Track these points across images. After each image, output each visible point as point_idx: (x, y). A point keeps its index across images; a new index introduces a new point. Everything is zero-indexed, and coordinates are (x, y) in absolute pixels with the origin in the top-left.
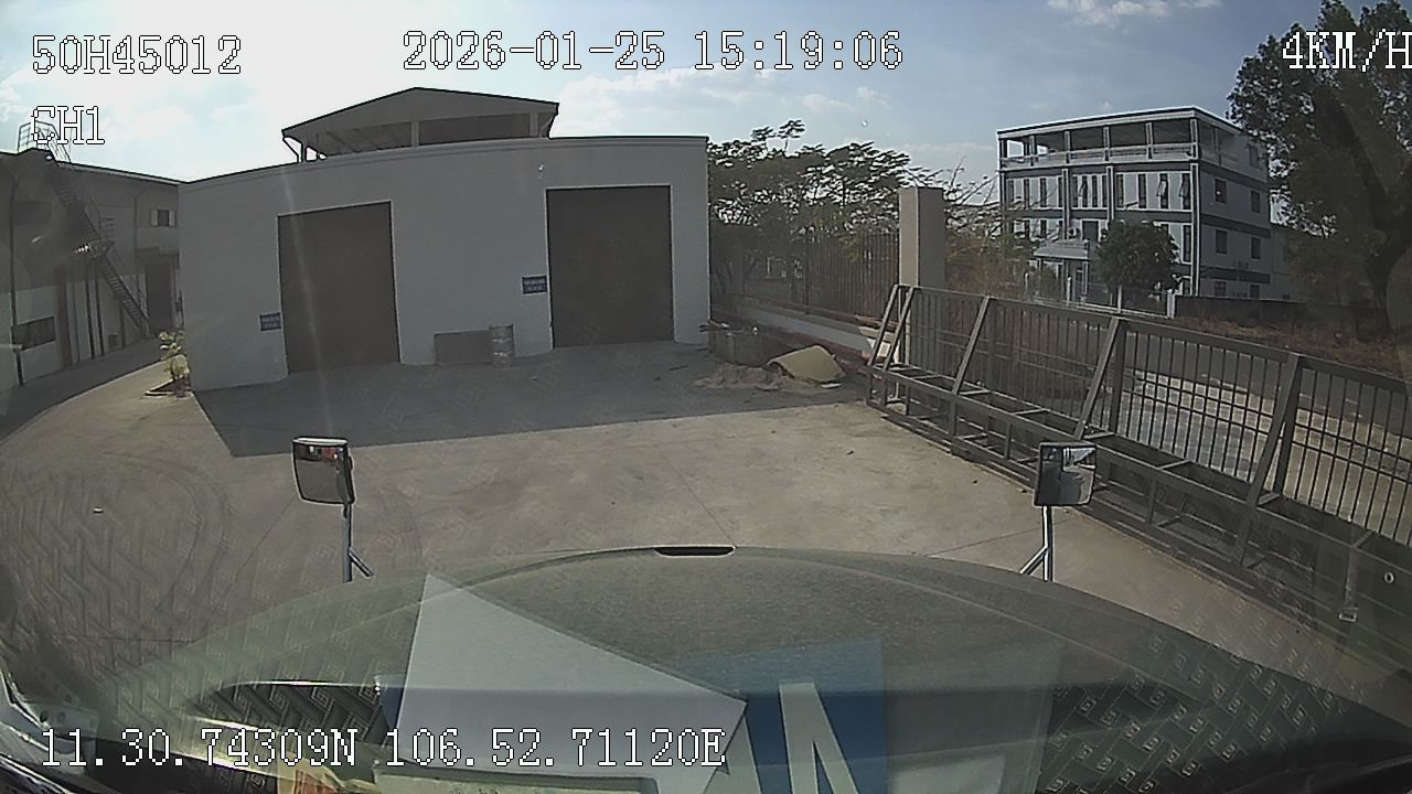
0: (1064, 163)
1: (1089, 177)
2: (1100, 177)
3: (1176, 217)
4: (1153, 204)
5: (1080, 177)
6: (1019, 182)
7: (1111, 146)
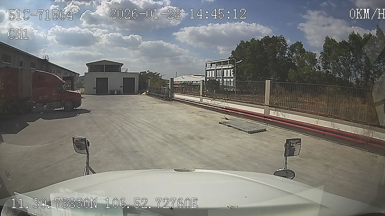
0: (215, 68)
1: (219, 71)
2: (221, 71)
3: (232, 78)
4: (229, 76)
5: (218, 71)
6: (208, 72)
7: (223, 65)
